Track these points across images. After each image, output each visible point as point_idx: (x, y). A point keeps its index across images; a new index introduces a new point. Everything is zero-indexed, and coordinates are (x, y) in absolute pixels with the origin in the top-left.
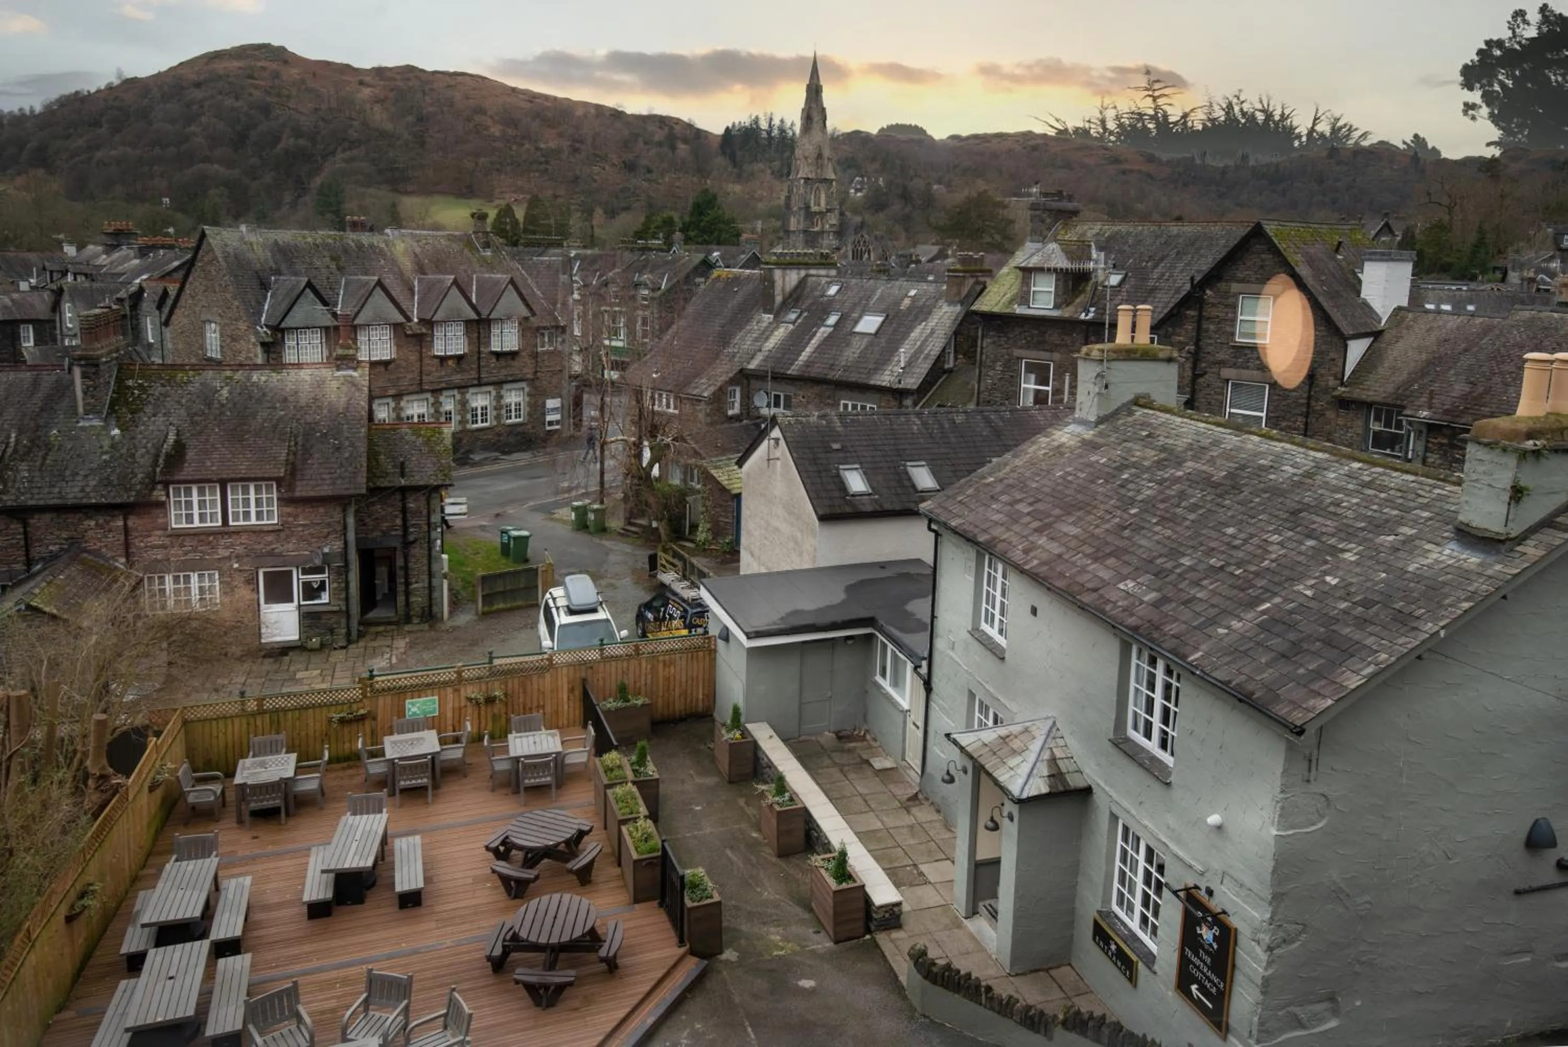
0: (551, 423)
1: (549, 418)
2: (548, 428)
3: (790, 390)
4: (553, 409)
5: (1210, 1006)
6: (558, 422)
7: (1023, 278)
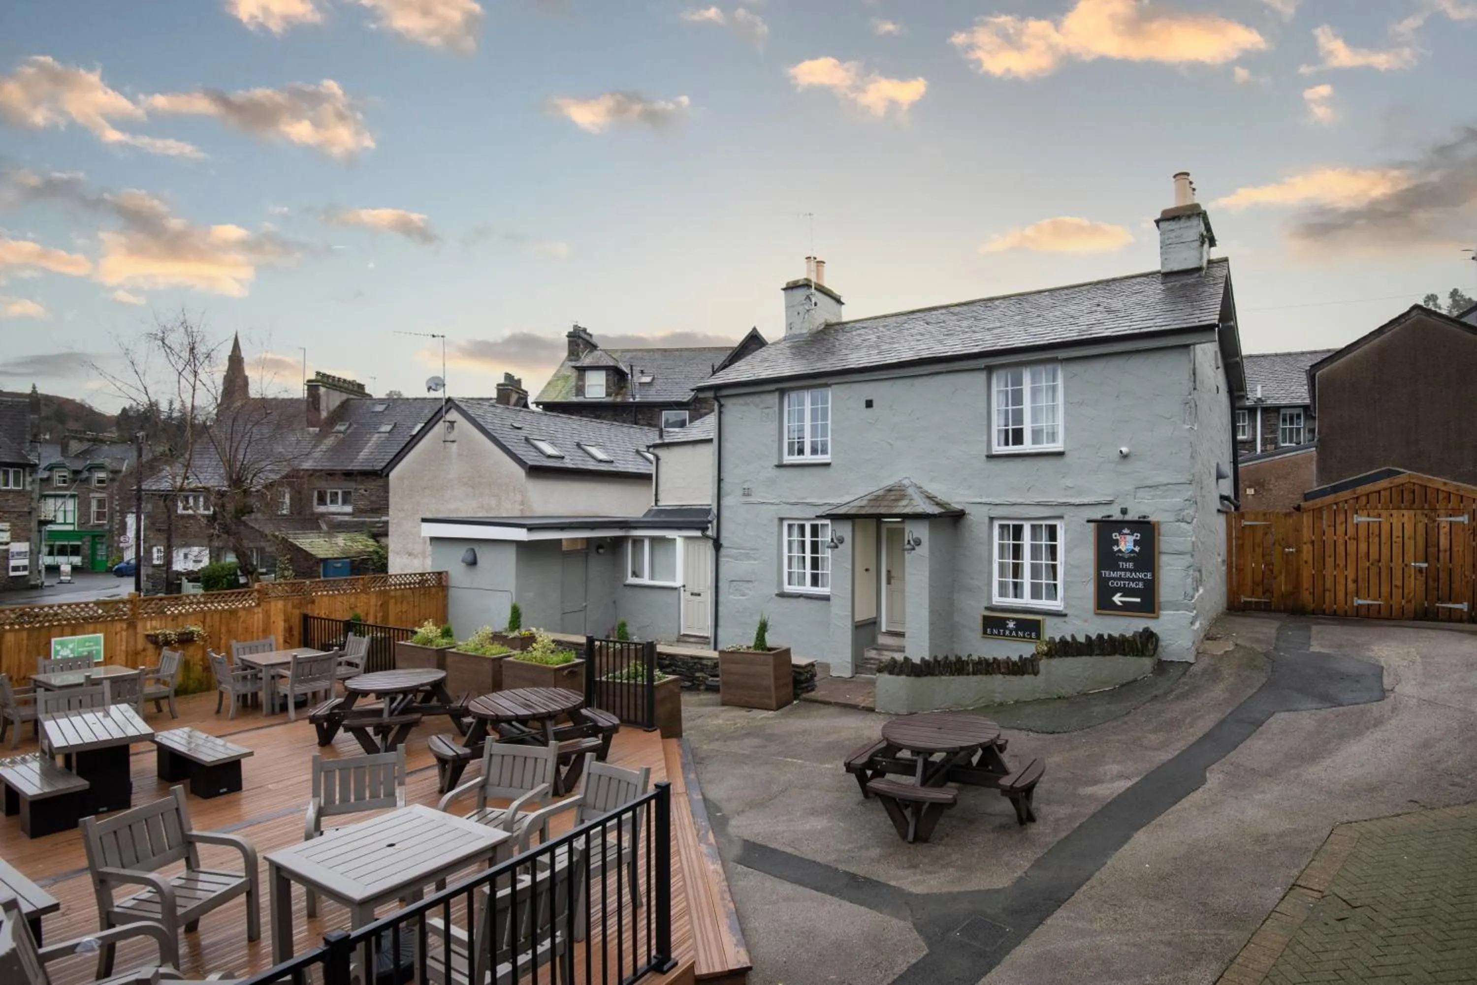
0: (16, 569)
1: (13, 563)
2: (12, 574)
3: (351, 485)
4: (19, 554)
5: (1138, 600)
6: (25, 568)
7: (579, 375)
